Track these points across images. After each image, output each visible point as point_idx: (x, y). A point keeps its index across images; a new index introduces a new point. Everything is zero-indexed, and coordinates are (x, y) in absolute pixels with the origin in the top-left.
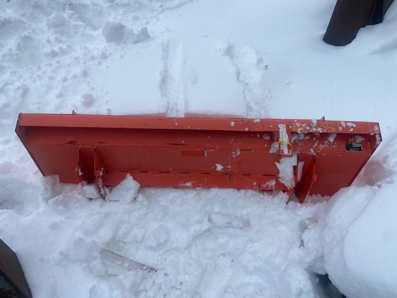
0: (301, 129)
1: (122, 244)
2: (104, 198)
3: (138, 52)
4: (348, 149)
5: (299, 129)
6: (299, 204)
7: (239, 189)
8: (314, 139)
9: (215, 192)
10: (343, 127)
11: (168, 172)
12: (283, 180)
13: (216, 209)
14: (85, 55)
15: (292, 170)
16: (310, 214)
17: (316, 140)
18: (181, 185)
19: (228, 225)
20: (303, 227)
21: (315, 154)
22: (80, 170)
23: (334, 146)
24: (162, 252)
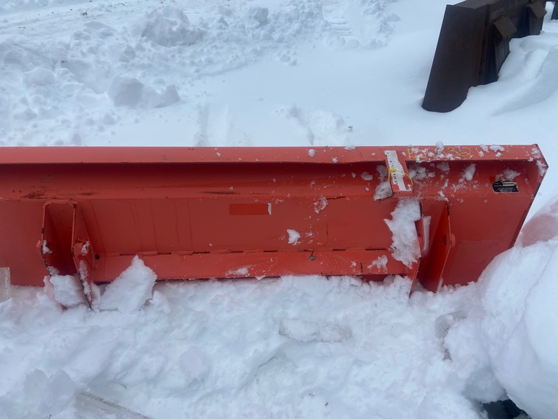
0: (421, 155)
1: (119, 388)
2: (89, 305)
3: (161, 116)
4: (496, 189)
5: (418, 156)
6: (430, 294)
7: (328, 276)
8: (442, 177)
9: (289, 282)
10: (484, 152)
11: (206, 253)
12: (399, 255)
13: (292, 313)
14: (80, 118)
15: (413, 227)
16: (451, 308)
17: (446, 178)
18: (230, 273)
19: (314, 337)
20: (443, 328)
21: (447, 199)
22: (45, 243)
23: (474, 186)
24: (195, 399)
